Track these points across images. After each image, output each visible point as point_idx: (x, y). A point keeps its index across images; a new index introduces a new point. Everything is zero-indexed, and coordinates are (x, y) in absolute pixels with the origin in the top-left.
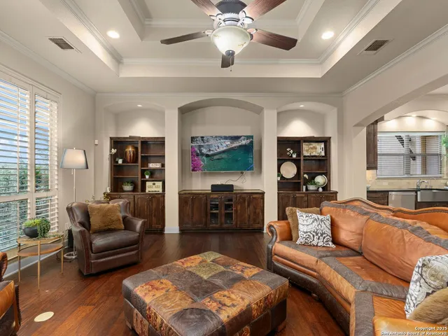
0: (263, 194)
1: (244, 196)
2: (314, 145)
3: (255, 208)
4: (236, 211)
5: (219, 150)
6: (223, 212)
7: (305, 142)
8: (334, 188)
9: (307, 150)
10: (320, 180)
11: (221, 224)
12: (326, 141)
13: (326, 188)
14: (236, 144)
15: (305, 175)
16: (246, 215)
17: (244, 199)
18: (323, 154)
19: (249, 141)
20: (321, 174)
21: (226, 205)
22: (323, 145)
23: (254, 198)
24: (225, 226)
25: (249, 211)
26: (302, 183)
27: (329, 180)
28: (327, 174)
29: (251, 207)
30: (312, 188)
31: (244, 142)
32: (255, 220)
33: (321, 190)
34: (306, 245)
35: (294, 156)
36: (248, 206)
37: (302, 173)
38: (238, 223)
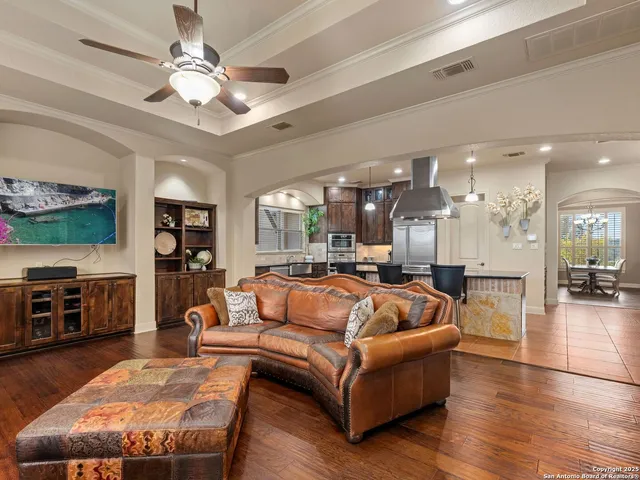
0: (133, 278)
1: (101, 283)
2: (197, 212)
3: (121, 300)
4: (88, 309)
5: (47, 208)
6: (61, 312)
7: (187, 207)
8: (220, 265)
9: (190, 219)
10: (204, 256)
11: (57, 334)
12: (211, 209)
13: (210, 266)
14: (83, 201)
15: (188, 251)
16: (106, 313)
17: (102, 289)
18: (207, 224)
19: (105, 199)
20: (205, 249)
21: (66, 301)
22: (206, 214)
23: (118, 285)
24: (64, 336)
25: (110, 306)
26: (184, 261)
27: (214, 257)
28: (212, 249)
29: (115, 299)
30: (194, 266)
31: (96, 200)
32: (120, 319)
33: (204, 268)
34: (240, 326)
35: (172, 225)
36: (110, 297)
37: (183, 248)
38: (92, 326)
